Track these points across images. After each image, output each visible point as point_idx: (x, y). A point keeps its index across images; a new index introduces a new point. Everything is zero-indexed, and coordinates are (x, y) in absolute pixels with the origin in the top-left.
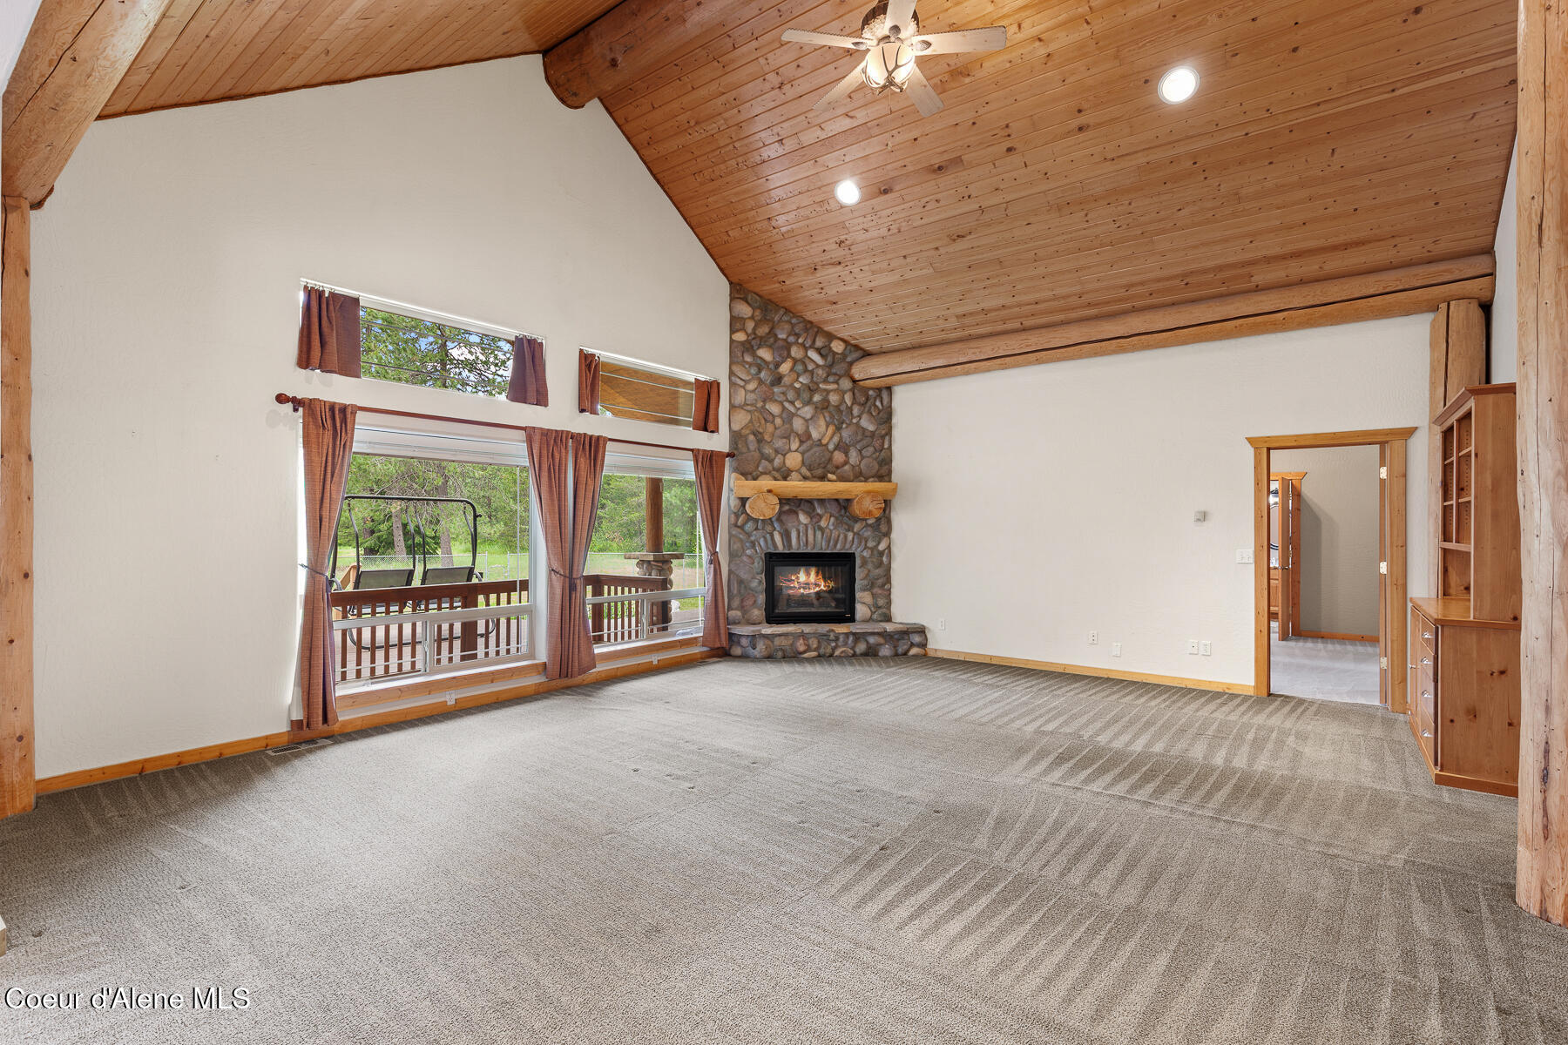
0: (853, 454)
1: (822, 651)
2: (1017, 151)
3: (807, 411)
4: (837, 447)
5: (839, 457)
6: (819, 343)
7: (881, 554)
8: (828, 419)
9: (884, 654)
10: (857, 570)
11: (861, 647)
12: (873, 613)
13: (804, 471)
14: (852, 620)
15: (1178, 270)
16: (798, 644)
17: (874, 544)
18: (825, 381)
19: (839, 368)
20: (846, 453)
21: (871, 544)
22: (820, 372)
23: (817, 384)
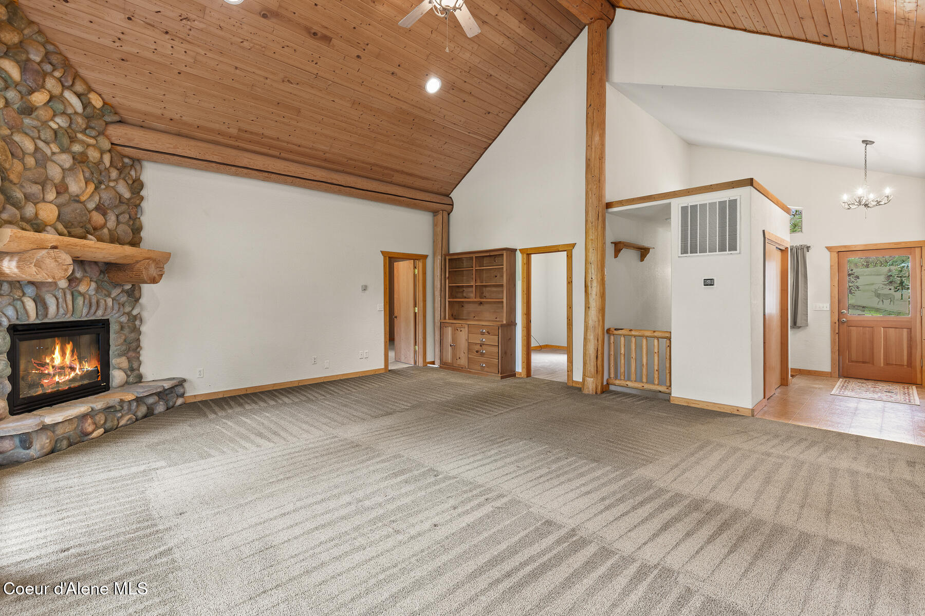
0: (112, 218)
1: (109, 425)
2: (361, 60)
3: (66, 160)
4: (98, 208)
5: (97, 218)
6: (79, 87)
7: (135, 317)
8: (87, 175)
9: (159, 411)
10: (112, 336)
11: (143, 410)
12: (128, 376)
13: (60, 227)
14: (107, 388)
15: (372, 161)
16: (87, 425)
17: (130, 309)
18: (83, 132)
19: (98, 124)
20: (104, 214)
21: (127, 309)
22: (80, 120)
23: (75, 132)
